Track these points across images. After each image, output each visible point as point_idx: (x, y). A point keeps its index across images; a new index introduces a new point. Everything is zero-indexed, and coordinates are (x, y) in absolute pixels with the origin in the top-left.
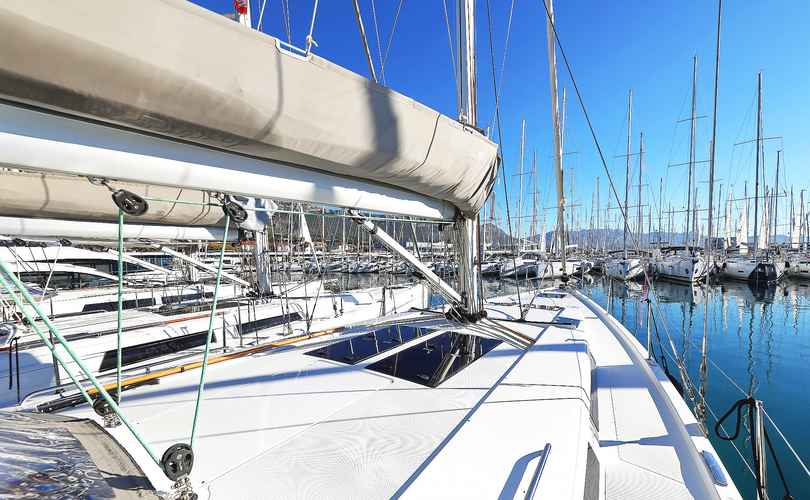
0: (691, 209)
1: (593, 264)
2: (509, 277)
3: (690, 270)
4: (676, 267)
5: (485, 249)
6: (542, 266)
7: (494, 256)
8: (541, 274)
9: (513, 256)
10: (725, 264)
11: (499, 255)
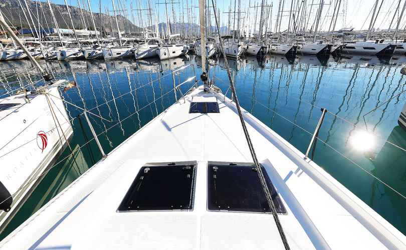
0: (237, 11)
1: (189, 47)
2: (142, 59)
3: (236, 51)
4: (230, 49)
5: (120, 36)
6: (162, 51)
7: (129, 42)
8: (162, 57)
9: (141, 42)
10: (248, 47)
11: (132, 41)
